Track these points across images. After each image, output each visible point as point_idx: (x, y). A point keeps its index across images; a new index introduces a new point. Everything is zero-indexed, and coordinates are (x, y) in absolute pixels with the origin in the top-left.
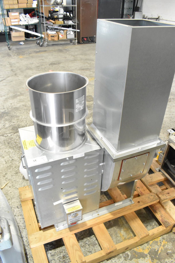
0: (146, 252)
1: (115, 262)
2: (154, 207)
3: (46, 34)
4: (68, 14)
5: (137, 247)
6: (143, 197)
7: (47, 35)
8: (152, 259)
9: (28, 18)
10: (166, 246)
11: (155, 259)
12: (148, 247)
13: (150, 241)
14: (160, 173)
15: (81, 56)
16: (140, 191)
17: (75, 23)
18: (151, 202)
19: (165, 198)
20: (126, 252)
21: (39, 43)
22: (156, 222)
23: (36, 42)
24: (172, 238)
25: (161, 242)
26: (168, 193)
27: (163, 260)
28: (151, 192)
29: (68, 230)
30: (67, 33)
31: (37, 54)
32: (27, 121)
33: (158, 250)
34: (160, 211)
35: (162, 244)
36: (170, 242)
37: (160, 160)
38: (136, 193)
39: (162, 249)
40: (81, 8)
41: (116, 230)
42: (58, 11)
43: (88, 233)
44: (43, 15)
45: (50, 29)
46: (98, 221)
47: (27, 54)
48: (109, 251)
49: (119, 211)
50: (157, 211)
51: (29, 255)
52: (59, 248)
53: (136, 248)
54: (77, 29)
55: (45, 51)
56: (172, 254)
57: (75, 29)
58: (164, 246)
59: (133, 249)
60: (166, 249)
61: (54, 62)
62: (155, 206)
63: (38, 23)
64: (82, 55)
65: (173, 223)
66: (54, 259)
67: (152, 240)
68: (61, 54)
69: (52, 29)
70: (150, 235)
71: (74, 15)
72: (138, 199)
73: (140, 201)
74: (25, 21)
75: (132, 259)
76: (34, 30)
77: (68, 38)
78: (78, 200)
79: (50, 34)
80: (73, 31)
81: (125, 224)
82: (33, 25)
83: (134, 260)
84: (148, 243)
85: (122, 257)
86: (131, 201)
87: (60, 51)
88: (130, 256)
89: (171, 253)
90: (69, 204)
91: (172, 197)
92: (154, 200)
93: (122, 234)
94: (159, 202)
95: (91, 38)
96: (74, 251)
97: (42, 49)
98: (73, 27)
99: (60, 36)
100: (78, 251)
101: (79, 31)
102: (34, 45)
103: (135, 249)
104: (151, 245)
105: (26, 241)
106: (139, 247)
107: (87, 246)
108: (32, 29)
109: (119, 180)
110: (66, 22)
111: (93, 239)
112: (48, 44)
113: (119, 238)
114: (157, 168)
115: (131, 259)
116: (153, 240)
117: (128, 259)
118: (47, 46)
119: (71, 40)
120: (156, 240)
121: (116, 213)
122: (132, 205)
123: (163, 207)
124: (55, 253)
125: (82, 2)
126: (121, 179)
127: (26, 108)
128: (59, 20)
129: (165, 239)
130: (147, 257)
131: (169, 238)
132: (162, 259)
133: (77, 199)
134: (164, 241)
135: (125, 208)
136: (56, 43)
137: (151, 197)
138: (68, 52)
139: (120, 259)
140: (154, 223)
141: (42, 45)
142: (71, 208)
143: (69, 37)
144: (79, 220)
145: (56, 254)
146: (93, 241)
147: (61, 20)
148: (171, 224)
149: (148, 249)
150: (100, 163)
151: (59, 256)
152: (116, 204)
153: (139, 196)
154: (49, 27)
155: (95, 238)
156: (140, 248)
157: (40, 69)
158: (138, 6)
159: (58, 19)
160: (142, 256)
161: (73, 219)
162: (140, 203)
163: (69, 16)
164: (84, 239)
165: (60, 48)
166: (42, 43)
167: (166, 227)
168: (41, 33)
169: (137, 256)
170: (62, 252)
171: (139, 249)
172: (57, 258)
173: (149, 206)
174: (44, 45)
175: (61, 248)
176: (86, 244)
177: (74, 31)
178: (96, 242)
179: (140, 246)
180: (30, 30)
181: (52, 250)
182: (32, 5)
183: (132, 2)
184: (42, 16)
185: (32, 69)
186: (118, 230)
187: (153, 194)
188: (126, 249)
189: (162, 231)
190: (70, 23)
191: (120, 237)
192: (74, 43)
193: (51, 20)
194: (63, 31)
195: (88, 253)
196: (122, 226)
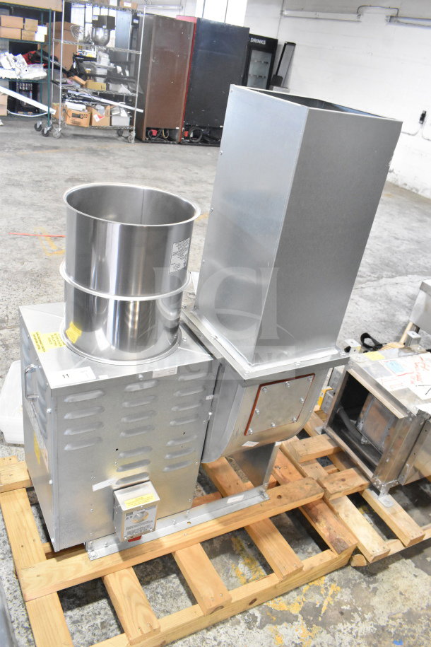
0: (295, 610)
1: (227, 632)
2: (313, 509)
3: (60, 109)
4: (119, 69)
5: (276, 600)
6: (288, 486)
7: (64, 110)
8: (309, 624)
9: (22, 65)
10: (339, 596)
11: (314, 625)
12: (299, 598)
13: (303, 585)
14: (324, 438)
15: (143, 170)
16: (283, 476)
17: (134, 92)
18: (306, 497)
19: (337, 490)
20: (251, 612)
21: (40, 126)
22: (315, 544)
23: (34, 125)
24: (350, 580)
25: (326, 589)
26: (343, 480)
27: (332, 626)
28: (304, 475)
29: (118, 557)
30: (113, 114)
31: (35, 152)
32: (10, 307)
33: (321, 606)
34: (325, 519)
35: (331, 592)
36: (346, 587)
37: (325, 408)
38: (272, 479)
39: (331, 602)
40: (152, 60)
41: (225, 562)
42: (94, 60)
43: (160, 569)
44: (57, 63)
45: (73, 99)
46: (188, 538)
47: (10, 148)
48: (214, 605)
49: (237, 516)
50: (320, 518)
51: (16, 622)
52: (90, 605)
53: (273, 601)
54: (137, 108)
55: (56, 148)
56: (352, 613)
57: (133, 106)
58: (333, 596)
59: (265, 604)
60: (339, 604)
61: (76, 177)
62: (314, 506)
63: (45, 79)
64: (146, 167)
65: (354, 543)
66: (79, 631)
67: (307, 584)
68: (95, 159)
69: (77, 99)
70: (304, 569)
71: (132, 75)
72: (277, 491)
73: (282, 495)
74: (14, 69)
75: (264, 626)
76: (31, 94)
77: (113, 124)
78: (149, 483)
79: (70, 110)
80: (127, 110)
81: (248, 550)
82: (28, 83)
83: (269, 628)
84: (298, 590)
85: (241, 621)
86: (261, 493)
87: (93, 152)
88: (259, 620)
89: (349, 611)
90: (129, 491)
91: (351, 489)
92: (312, 492)
93: (241, 570)
94: (324, 499)
95: (168, 132)
96: (133, 605)
97: (48, 142)
98: (128, 100)
99: (96, 118)
100: (143, 605)
101: (142, 111)
102: (27, 130)
103: (271, 604)
104: (305, 595)
105: (8, 589)
106: (279, 599)
107: (160, 600)
108: (25, 91)
109: (247, 433)
110: (111, 86)
111: (174, 583)
112: (62, 132)
113: (233, 580)
114: (318, 426)
115: (261, 627)
116: (310, 584)
117: (254, 626)
118: (60, 138)
119: (120, 131)
120: (316, 583)
121: (229, 519)
122: (264, 503)
123: (332, 509)
124: (82, 615)
125: (155, 47)
126: (251, 430)
127: (6, 276)
128: (95, 80)
129: (335, 581)
130: (297, 621)
131: (346, 580)
132: (330, 624)
133: (147, 479)
134: (334, 585)
135: (249, 508)
136: (84, 133)
137: (305, 487)
138: (111, 158)
139: (237, 626)
140: (312, 546)
141: (48, 132)
142: (134, 500)
143: (116, 122)
144: (148, 529)
145: (83, 618)
146: (172, 587)
147: (100, 81)
148: (350, 545)
149: (300, 603)
150: (207, 395)
151: (92, 623)
152: (230, 500)
153: (278, 484)
154: (69, 92)
155: (177, 581)
156: (280, 602)
157: (42, 189)
158: (279, 74)
159: (93, 76)
160: (287, 618)
161: (136, 526)
162: (282, 499)
163: (122, 74)
164: (153, 582)
165: (94, 145)
166: (49, 128)
167: (340, 552)
168: (49, 105)
169: (275, 619)
170: (100, 614)
171: (279, 604)
172: (87, 627)
173: (302, 506)
174: (54, 133)
175: (95, 604)
176: (158, 593)
177: (130, 110)
178: (182, 589)
179: (281, 598)
180: (20, 92)
181: (74, 608)
182: (34, 36)
183: (267, 63)
184: (54, 65)
185: (22, 185)
186: (231, 561)
187: (311, 481)
188: (251, 603)
189: (331, 562)
190: (123, 90)
191: (236, 577)
192: (127, 138)
193: (77, 78)
194: (103, 108)
195: (162, 614)
196: (239, 554)
